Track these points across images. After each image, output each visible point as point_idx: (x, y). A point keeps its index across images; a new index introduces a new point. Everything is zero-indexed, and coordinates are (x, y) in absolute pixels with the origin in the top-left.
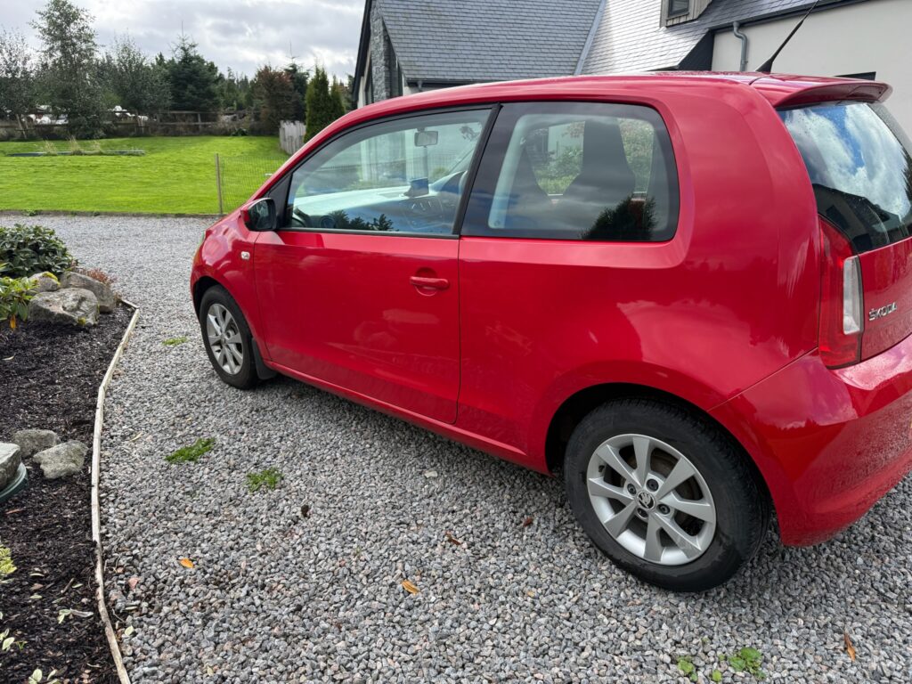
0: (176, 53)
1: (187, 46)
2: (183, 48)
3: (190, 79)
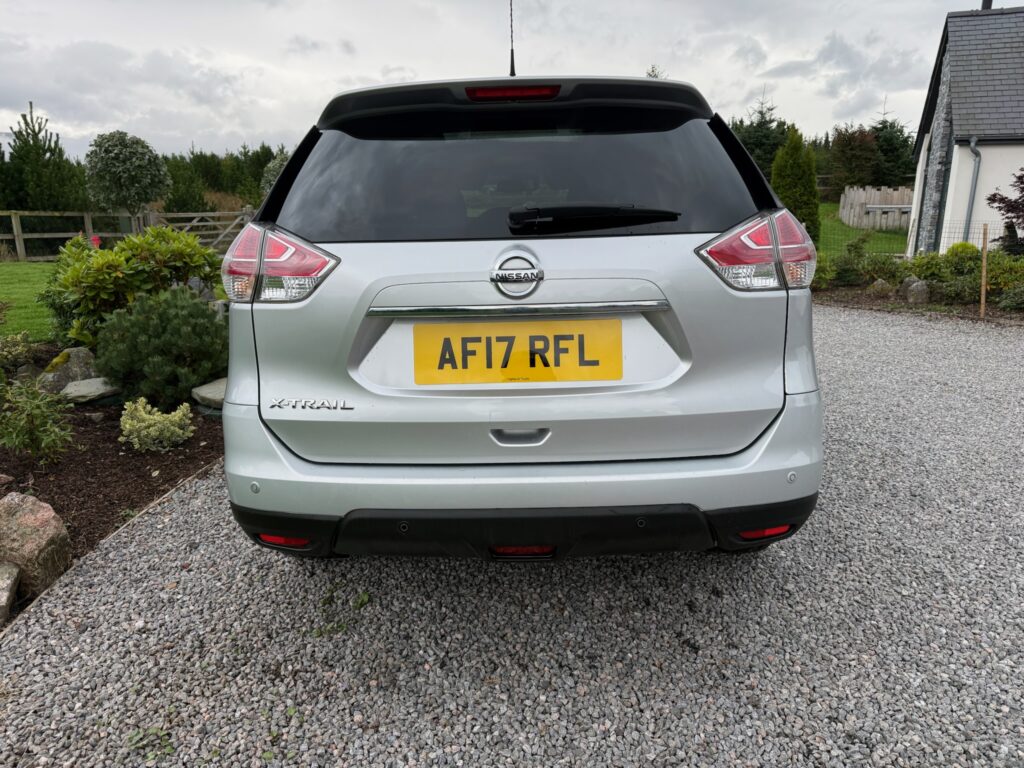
0: (753, 118)
1: (765, 110)
2: (761, 113)
3: (760, 145)
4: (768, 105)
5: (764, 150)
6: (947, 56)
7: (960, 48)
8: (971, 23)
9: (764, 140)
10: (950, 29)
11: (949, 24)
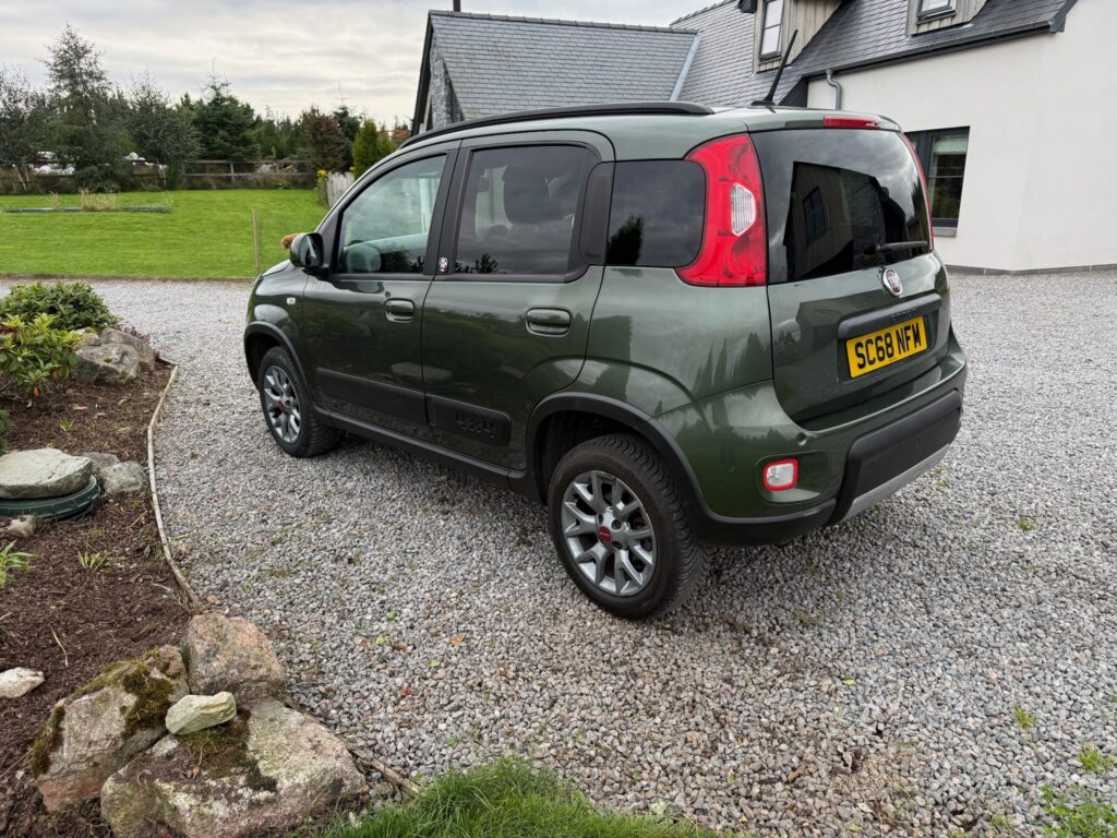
0: (206, 93)
2: (214, 87)
4: (223, 81)
5: (229, 131)
6: (434, 51)
7: (449, 45)
8: (451, 23)
9: (225, 119)
10: (435, 26)
11: (433, 21)
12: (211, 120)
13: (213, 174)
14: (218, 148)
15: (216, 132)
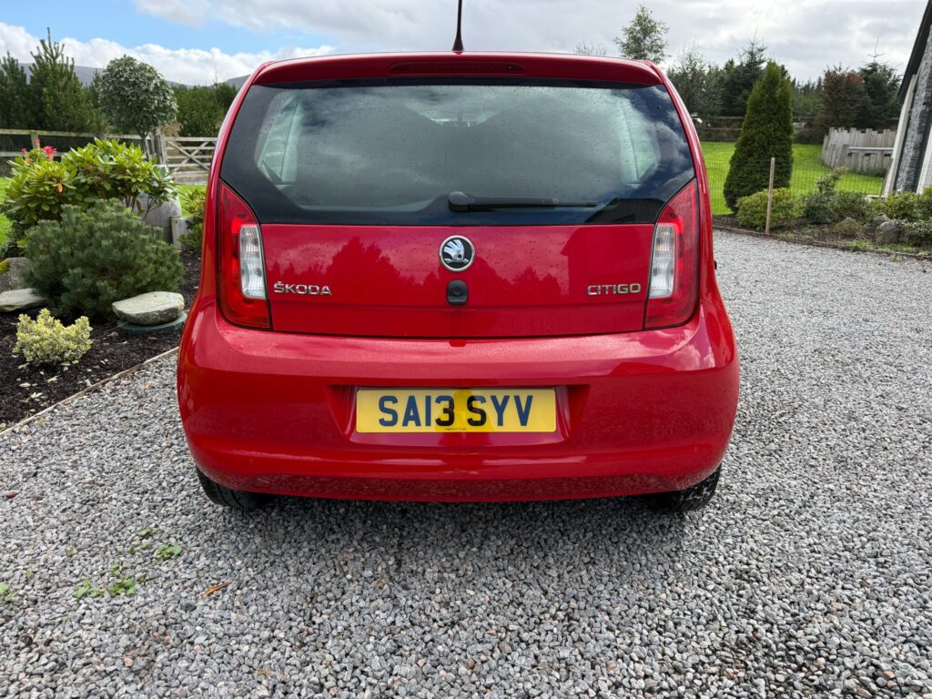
0: (743, 58)
1: (755, 50)
2: (751, 54)
4: (759, 46)
12: (740, 81)
13: (728, 129)
14: (738, 106)
15: (740, 91)
